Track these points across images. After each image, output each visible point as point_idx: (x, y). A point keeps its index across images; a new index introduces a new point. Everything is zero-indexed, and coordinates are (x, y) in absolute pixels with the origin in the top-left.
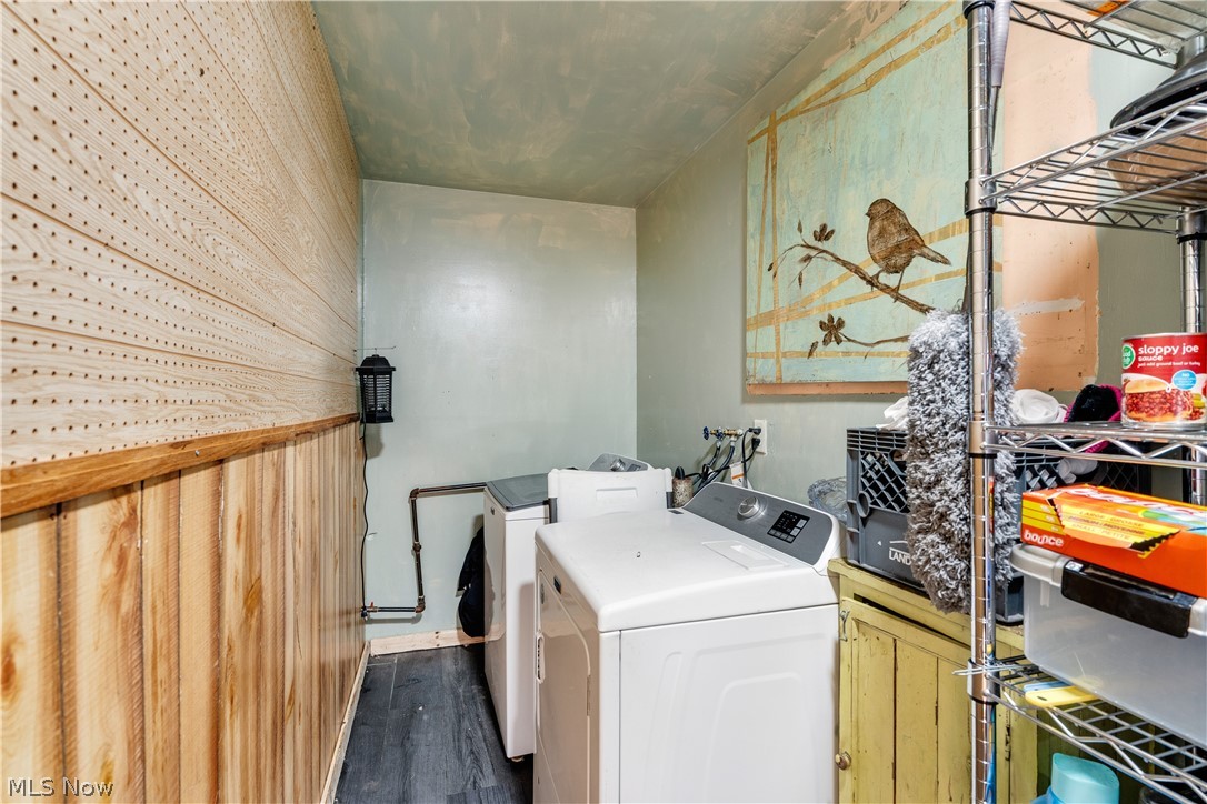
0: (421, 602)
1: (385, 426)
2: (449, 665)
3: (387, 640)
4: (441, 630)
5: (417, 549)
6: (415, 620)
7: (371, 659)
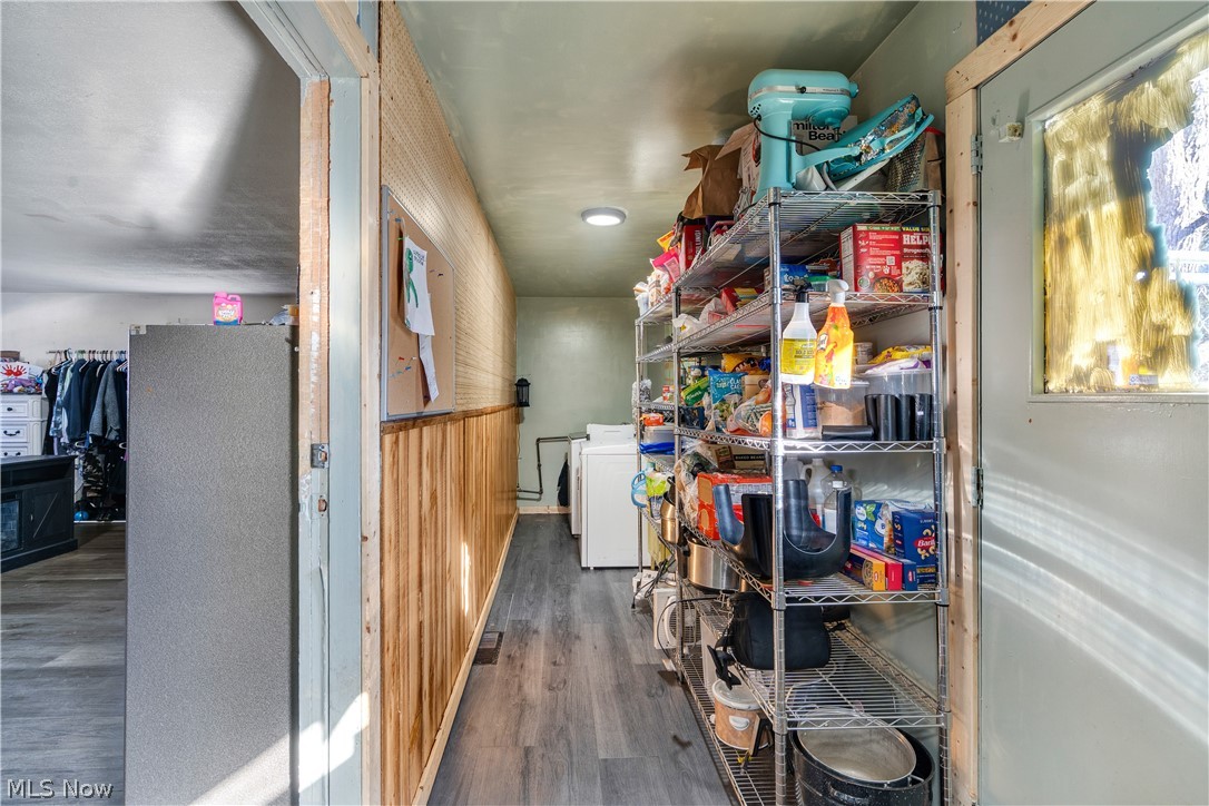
0: (541, 490)
1: (525, 409)
2: (554, 520)
3: (527, 508)
4: (549, 505)
5: (539, 466)
6: (539, 500)
7: (519, 515)
